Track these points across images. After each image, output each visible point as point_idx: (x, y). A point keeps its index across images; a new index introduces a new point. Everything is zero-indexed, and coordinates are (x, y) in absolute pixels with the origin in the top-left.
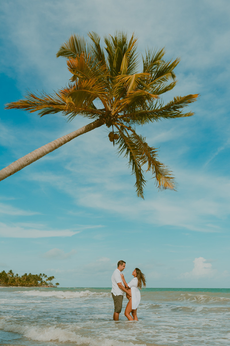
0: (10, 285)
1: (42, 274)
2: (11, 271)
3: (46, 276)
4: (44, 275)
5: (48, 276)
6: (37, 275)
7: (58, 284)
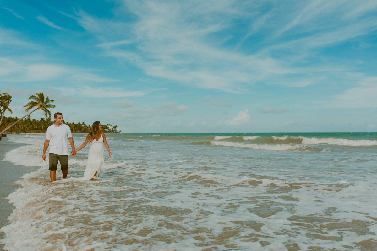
0: (83, 132)
1: (109, 124)
2: (83, 123)
3: (112, 126)
4: (110, 125)
5: (113, 126)
6: (105, 125)
7: (120, 131)
